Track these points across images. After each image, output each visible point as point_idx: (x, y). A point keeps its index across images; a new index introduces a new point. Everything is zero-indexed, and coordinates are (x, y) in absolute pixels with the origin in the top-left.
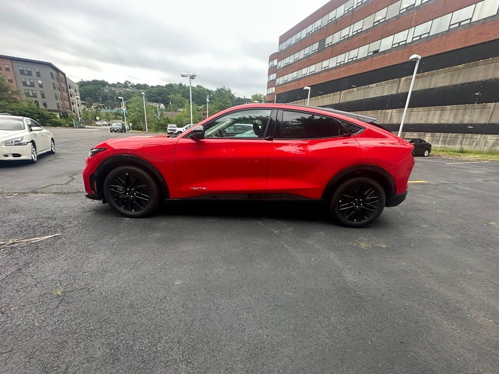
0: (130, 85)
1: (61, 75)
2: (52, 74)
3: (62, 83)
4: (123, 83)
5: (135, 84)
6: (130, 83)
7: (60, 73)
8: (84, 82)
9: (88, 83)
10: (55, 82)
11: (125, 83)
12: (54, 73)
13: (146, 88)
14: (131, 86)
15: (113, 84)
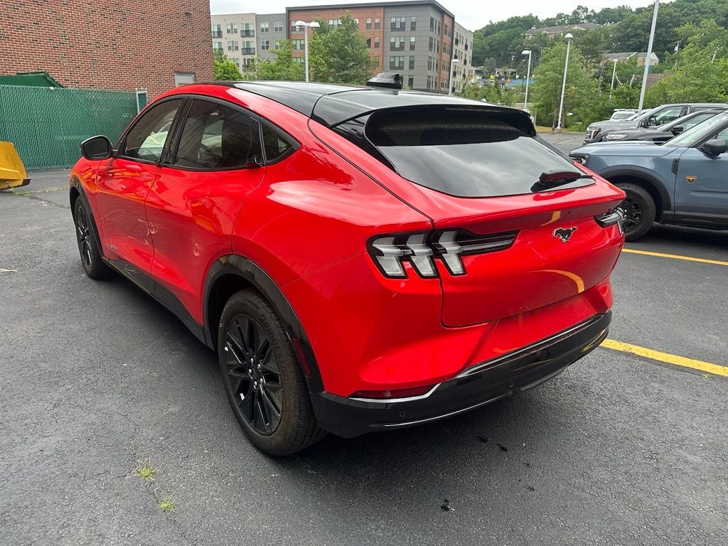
0: (583, 15)
1: (447, 21)
2: (432, 20)
3: (444, 35)
4: (570, 14)
5: (598, 11)
6: (586, 10)
7: (446, 17)
8: (493, 25)
9: (501, 26)
10: (435, 35)
11: (575, 13)
12: (437, 17)
13: (622, 17)
14: (588, 17)
15: (548, 19)
